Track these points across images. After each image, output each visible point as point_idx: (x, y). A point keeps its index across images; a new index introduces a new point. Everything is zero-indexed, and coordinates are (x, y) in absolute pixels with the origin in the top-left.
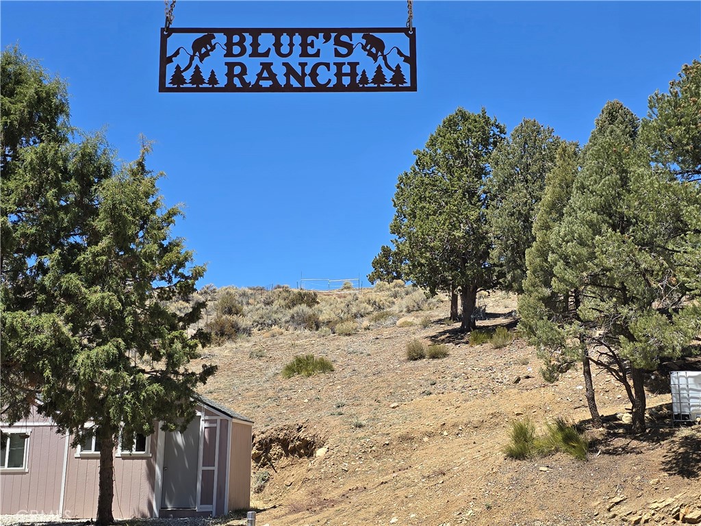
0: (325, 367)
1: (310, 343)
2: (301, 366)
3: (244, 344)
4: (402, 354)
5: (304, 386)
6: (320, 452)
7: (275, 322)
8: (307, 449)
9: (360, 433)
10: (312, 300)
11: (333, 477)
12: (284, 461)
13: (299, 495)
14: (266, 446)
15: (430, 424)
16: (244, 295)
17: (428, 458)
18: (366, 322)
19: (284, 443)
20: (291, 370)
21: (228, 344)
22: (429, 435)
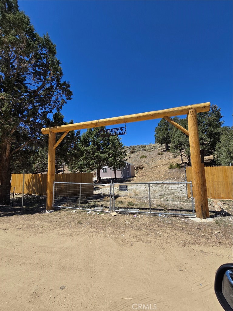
0: (146, 157)
1: (144, 153)
2: (143, 157)
3: (136, 154)
4: (157, 154)
5: (142, 160)
6: (144, 169)
7: (140, 150)
8: (142, 168)
9: (149, 166)
10: (145, 147)
11: (145, 172)
12: (140, 170)
13: (141, 175)
14: (137, 168)
15: (159, 164)
16: (136, 146)
17: (158, 169)
18: (153, 150)
19: (139, 168)
20: (141, 157)
21: (133, 154)
22: (159, 166)
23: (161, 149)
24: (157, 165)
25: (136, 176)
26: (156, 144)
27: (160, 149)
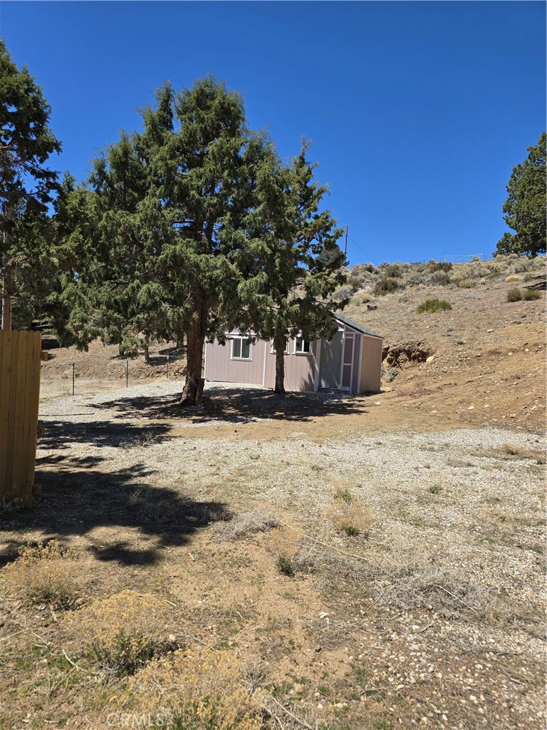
0: (446, 306)
1: (440, 293)
2: (430, 306)
3: (399, 294)
4: (504, 299)
5: (428, 319)
6: (429, 359)
7: (421, 282)
8: (423, 356)
9: (460, 348)
10: (447, 267)
11: (434, 375)
12: (408, 364)
13: (410, 386)
14: (396, 354)
15: (515, 343)
16: (406, 267)
17: (509, 366)
18: (483, 280)
19: (408, 353)
20: (422, 309)
21: (389, 295)
22: (514, 351)
23: (526, 280)
24: (505, 345)
25: (387, 389)
26: (500, 261)
27: (522, 278)
